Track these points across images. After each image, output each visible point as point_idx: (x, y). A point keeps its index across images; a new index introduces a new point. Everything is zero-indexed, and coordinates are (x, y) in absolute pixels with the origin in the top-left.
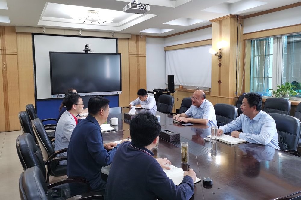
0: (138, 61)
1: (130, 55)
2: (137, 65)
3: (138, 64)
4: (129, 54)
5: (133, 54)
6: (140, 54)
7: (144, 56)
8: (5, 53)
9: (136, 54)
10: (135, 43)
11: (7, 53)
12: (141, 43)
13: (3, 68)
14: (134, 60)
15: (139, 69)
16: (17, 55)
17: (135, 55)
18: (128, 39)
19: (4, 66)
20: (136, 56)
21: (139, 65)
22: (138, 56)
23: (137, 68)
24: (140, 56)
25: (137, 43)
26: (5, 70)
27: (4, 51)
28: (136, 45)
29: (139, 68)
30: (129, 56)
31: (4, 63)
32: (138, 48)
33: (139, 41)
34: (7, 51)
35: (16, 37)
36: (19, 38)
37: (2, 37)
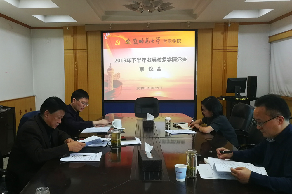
0: (225, 58)
2: (224, 63)
3: (225, 61)
4: (212, 49)
5: (217, 48)
6: (228, 48)
7: (235, 50)
8: (76, 53)
9: (222, 48)
10: (222, 34)
11: (78, 53)
12: (230, 34)
13: (75, 68)
14: (218, 57)
15: (226, 68)
16: (87, 54)
17: (220, 50)
18: (212, 29)
19: (76, 66)
20: (222, 50)
21: (226, 63)
22: (226, 50)
23: (224, 66)
24: (228, 50)
25: (225, 33)
26: (76, 69)
27: (76, 51)
28: (222, 36)
29: (226, 66)
30: (212, 52)
31: (76, 63)
32: (225, 40)
33: (227, 31)
34: (78, 50)
35: (86, 36)
36: (89, 37)
37: (74, 37)
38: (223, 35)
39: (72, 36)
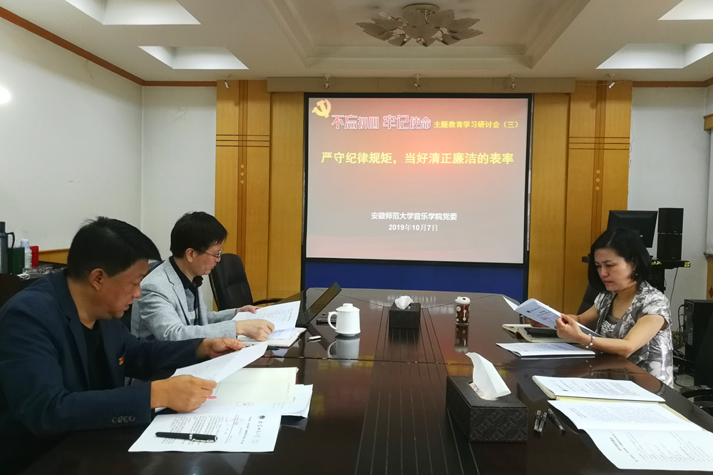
0: (598, 164)
1: (571, 146)
2: (595, 176)
3: (598, 172)
4: (568, 143)
5: (580, 140)
6: (606, 140)
7: (623, 145)
8: (244, 143)
9: (593, 140)
10: (593, 106)
11: (249, 144)
12: (612, 109)
13: (240, 178)
14: (583, 162)
15: (601, 189)
16: (271, 147)
17: (588, 146)
18: (568, 94)
19: (242, 174)
20: (592, 146)
21: (601, 176)
22: (601, 146)
23: (595, 184)
24: (606, 146)
25: (599, 105)
26: (242, 182)
27: (244, 138)
28: (593, 112)
29: (600, 185)
30: (568, 149)
31: (242, 166)
32: (600, 121)
33: (605, 99)
34: (249, 138)
35: (269, 105)
36: (276, 109)
37: (241, 105)
38: (595, 111)
39: (237, 104)
